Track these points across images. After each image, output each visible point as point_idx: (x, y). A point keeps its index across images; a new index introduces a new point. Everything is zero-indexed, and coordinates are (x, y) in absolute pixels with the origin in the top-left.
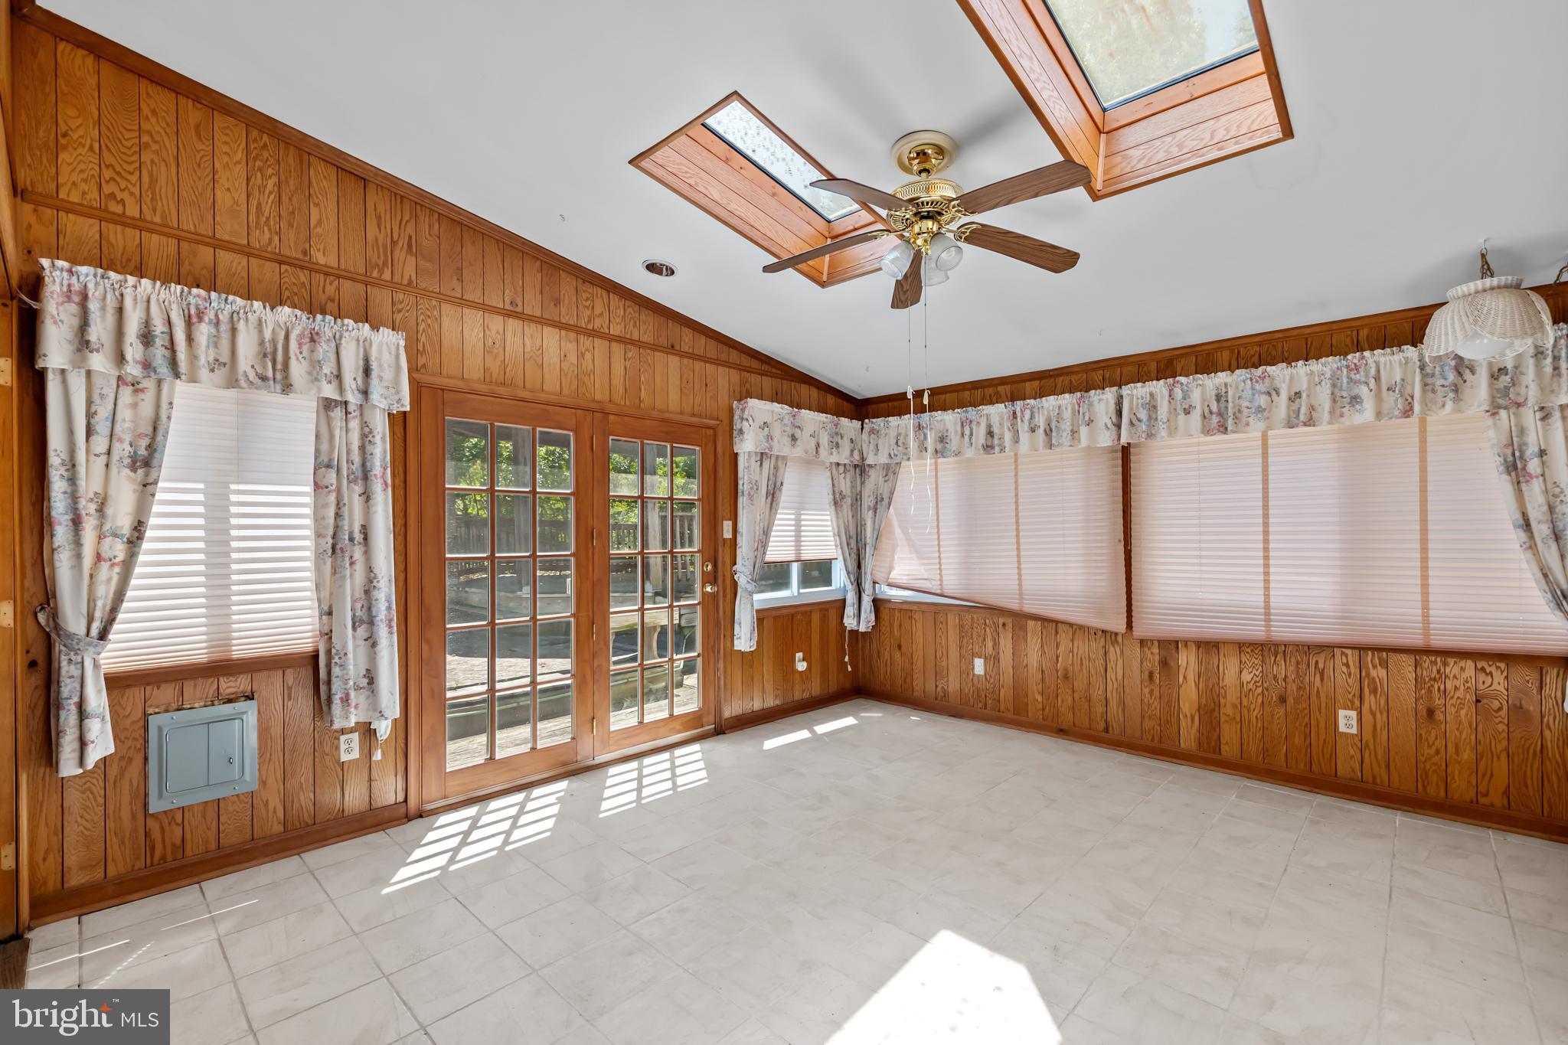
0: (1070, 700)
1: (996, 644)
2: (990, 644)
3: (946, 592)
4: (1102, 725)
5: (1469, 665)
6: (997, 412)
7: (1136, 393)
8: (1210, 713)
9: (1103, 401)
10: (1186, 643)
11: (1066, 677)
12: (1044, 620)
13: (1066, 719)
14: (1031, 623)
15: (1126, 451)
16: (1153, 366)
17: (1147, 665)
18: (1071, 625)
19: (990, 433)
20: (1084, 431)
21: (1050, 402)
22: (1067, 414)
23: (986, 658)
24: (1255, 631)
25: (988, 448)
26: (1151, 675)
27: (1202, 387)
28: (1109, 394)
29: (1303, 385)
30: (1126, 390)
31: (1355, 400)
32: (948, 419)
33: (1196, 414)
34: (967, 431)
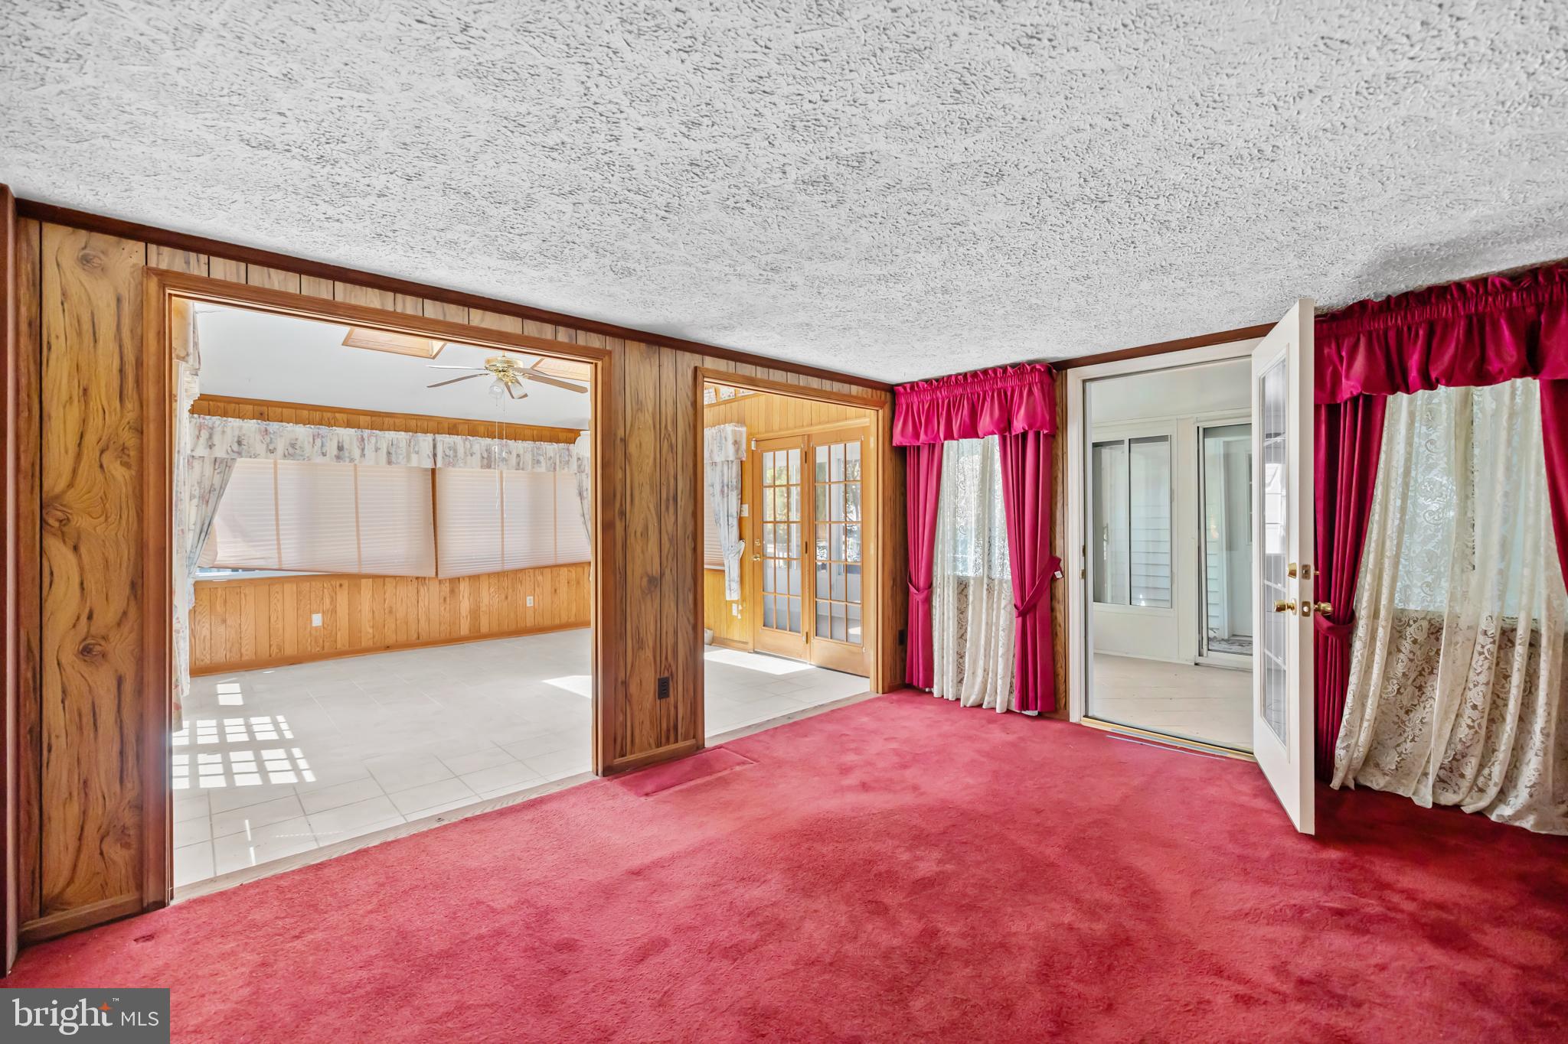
0: (394, 626)
1: (333, 601)
2: (327, 601)
3: (284, 567)
4: (416, 636)
5: (566, 569)
6: (347, 434)
7: (444, 440)
8: (475, 613)
9: (425, 441)
10: (464, 578)
11: (391, 612)
12: (374, 577)
13: (391, 639)
14: (364, 581)
15: (433, 471)
16: (446, 425)
17: (442, 594)
18: (395, 577)
19: (340, 448)
20: (414, 457)
21: (391, 435)
22: (403, 444)
23: (323, 612)
24: (497, 568)
25: (338, 458)
26: (445, 599)
27: (480, 444)
28: (430, 437)
29: (521, 452)
30: (439, 437)
31: (538, 462)
32: (302, 432)
33: (478, 457)
34: (318, 442)
